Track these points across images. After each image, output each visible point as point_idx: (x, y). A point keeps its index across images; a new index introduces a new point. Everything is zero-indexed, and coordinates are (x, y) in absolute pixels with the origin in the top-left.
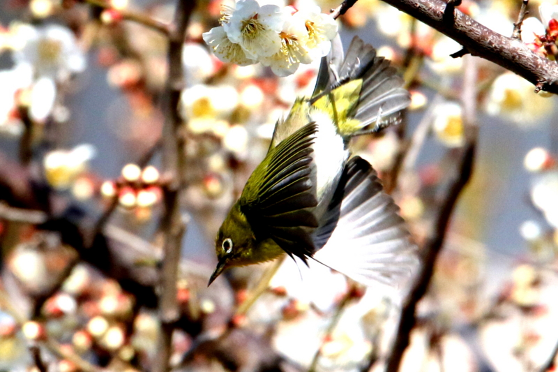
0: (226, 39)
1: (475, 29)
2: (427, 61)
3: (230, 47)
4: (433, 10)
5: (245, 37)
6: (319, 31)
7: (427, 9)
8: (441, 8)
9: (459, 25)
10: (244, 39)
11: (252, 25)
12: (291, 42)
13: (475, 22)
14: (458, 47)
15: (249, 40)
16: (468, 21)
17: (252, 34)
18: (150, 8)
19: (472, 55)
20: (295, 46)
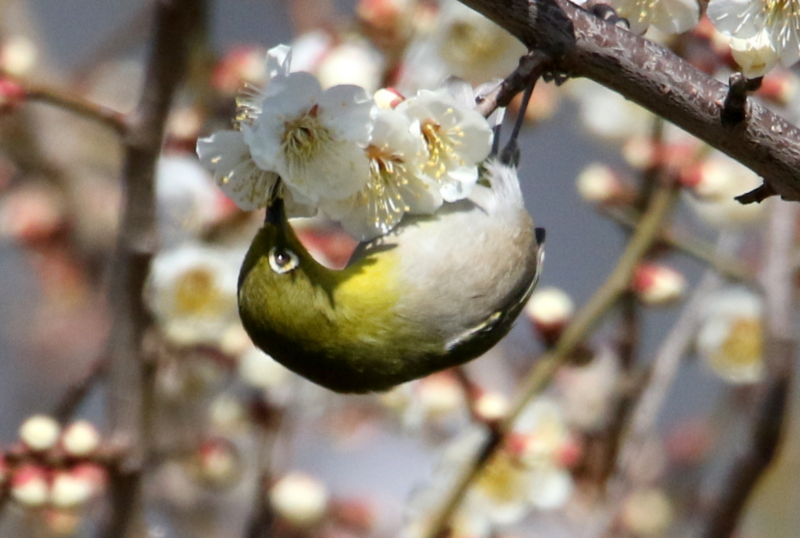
0: (247, 162)
1: (791, 141)
2: (687, 197)
3: (257, 178)
4: (700, 99)
5: (291, 155)
6: (452, 145)
7: (686, 97)
8: (718, 95)
9: (755, 133)
10: (287, 159)
11: (306, 131)
12: (390, 167)
13: (791, 127)
14: (752, 181)
15: (298, 161)
16: (775, 124)
17: (306, 149)
18: (83, 73)
19: (783, 198)
20: (398, 174)
